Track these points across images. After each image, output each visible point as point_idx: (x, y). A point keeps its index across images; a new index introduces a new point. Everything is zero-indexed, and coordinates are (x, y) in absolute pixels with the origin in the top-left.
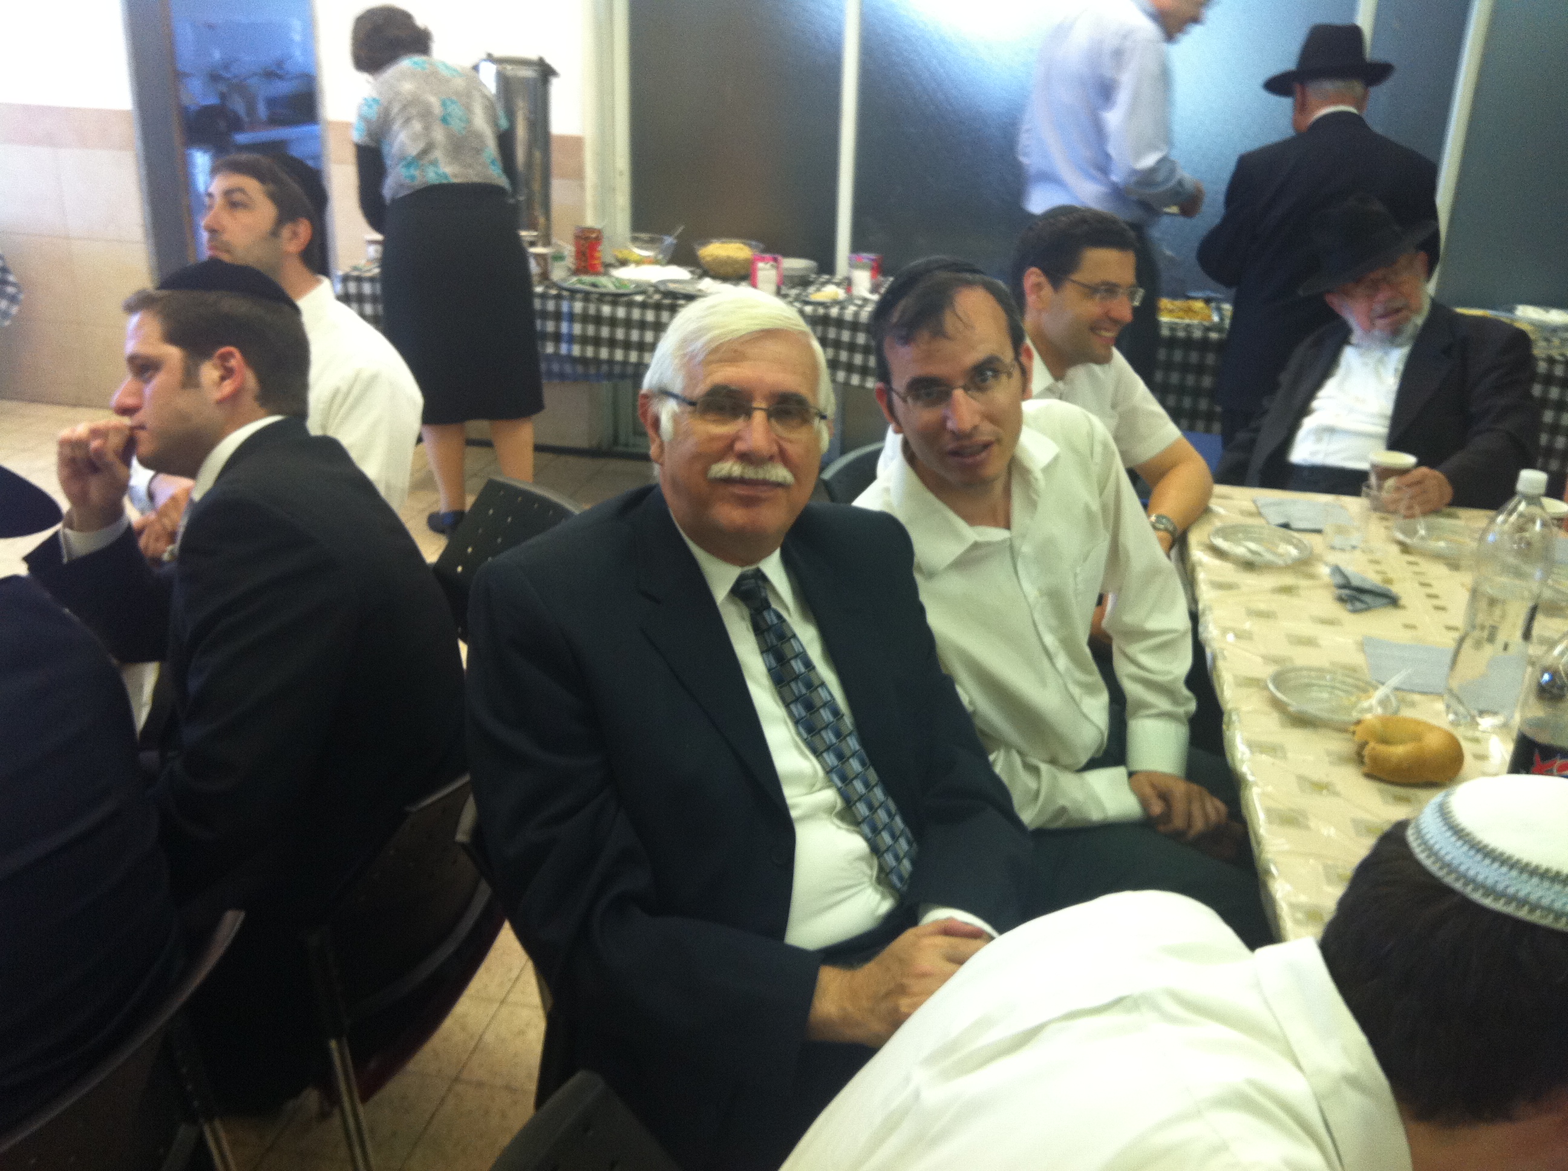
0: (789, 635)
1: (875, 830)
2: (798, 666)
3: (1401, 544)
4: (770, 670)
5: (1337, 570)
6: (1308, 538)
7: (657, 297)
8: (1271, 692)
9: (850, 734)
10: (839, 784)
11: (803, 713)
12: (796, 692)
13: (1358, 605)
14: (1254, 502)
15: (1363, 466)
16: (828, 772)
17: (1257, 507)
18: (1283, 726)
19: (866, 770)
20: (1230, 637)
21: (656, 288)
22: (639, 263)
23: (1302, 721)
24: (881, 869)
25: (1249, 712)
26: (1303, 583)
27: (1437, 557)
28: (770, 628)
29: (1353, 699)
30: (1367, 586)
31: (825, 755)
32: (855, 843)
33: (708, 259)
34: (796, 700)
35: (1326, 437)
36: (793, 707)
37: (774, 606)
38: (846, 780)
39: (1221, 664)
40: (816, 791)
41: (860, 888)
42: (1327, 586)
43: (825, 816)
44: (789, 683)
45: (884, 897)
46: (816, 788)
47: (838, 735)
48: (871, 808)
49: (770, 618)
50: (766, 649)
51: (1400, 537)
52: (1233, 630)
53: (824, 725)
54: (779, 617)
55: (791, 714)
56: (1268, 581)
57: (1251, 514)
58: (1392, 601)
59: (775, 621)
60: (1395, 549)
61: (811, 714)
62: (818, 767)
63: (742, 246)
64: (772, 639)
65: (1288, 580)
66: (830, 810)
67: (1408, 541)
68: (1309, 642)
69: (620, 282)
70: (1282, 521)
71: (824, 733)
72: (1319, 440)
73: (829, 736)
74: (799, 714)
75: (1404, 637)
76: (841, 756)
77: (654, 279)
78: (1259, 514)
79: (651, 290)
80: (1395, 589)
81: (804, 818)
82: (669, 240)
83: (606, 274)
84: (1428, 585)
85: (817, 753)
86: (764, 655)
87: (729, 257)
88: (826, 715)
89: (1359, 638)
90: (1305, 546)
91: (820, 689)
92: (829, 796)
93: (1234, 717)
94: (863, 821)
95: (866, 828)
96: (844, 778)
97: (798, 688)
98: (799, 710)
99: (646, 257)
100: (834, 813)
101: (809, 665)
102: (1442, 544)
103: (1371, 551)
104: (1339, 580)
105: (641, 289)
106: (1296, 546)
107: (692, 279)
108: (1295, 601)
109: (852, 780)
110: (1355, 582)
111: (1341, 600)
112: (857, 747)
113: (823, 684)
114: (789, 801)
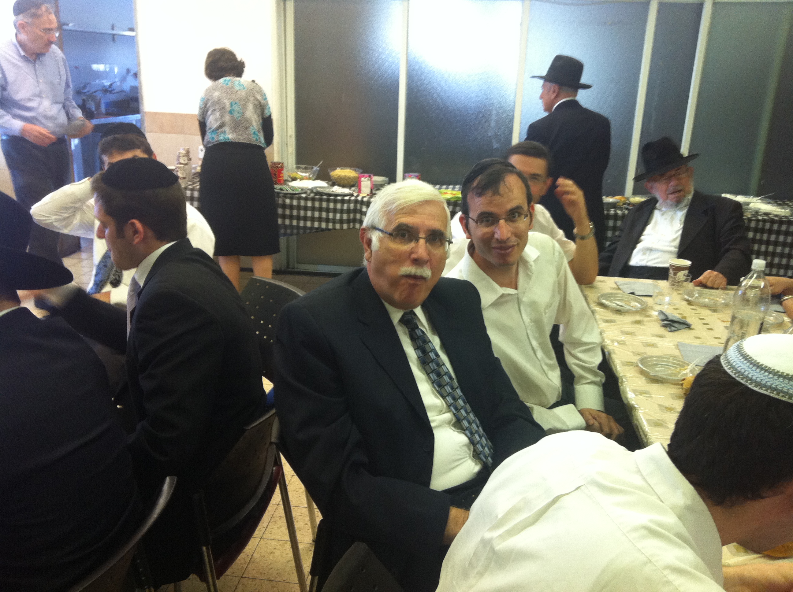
0: (428, 341)
1: (472, 433)
2: (432, 355)
3: (687, 300)
4: (419, 357)
5: (661, 312)
6: (645, 299)
7: (312, 195)
8: (640, 367)
9: (457, 388)
10: (455, 412)
11: (436, 378)
12: (432, 368)
13: (673, 328)
14: (616, 283)
15: (666, 265)
16: (449, 406)
17: (618, 286)
18: (648, 383)
19: (466, 405)
20: (616, 344)
21: (311, 191)
22: (302, 179)
23: (656, 380)
24: (475, 451)
25: (631, 377)
26: (646, 319)
27: (705, 306)
28: (419, 338)
29: (678, 370)
30: (676, 320)
31: (447, 398)
32: (463, 439)
33: (336, 177)
34: (432, 372)
35: (648, 252)
36: (431, 375)
37: (420, 327)
38: (458, 410)
39: (613, 356)
40: (442, 414)
41: (464, 460)
42: (657, 320)
43: (447, 425)
44: (428, 363)
45: (476, 464)
46: (442, 413)
47: (452, 388)
48: (469, 423)
49: (419, 333)
50: (417, 348)
51: (687, 297)
52: (617, 341)
53: (446, 383)
54: (423, 332)
55: (430, 378)
56: (629, 319)
57: (615, 289)
58: (688, 326)
59: (421, 334)
60: (685, 303)
61: (439, 378)
62: (444, 403)
63: (351, 170)
64: (420, 343)
65: (638, 318)
66: (449, 423)
67: (690, 299)
68: (653, 345)
69: (293, 188)
70: (631, 291)
71: (446, 387)
72: (644, 254)
73: (448, 389)
74: (434, 378)
75: (697, 342)
76: (454, 398)
77: (310, 187)
78: (619, 289)
79: (309, 192)
80: (689, 321)
81: (437, 427)
82: (315, 168)
83: (286, 184)
84: (703, 319)
85: (443, 397)
86: (416, 350)
87: (345, 176)
88: (446, 378)
89: (676, 343)
90: (644, 302)
91: (443, 366)
92: (448, 416)
93: (624, 380)
94: (466, 429)
95: (467, 432)
96: (456, 409)
97: (433, 366)
98: (433, 376)
99: (304, 176)
100: (451, 424)
101: (437, 355)
102: (707, 300)
103: (674, 305)
104: (663, 317)
105: (304, 191)
106: (639, 303)
107: (328, 186)
108: (643, 327)
109: (460, 410)
110: (670, 318)
111: (665, 326)
112: (461, 394)
113: (444, 364)
114: (430, 419)
